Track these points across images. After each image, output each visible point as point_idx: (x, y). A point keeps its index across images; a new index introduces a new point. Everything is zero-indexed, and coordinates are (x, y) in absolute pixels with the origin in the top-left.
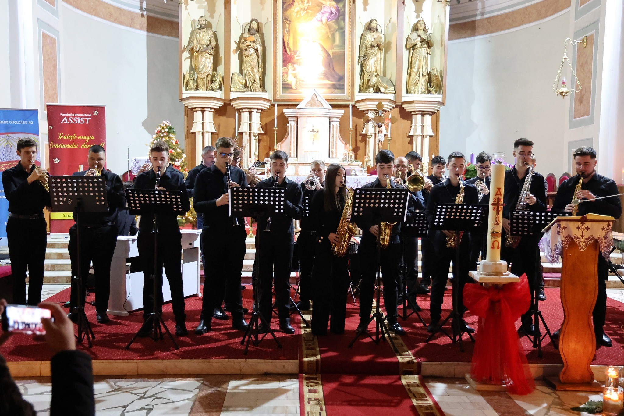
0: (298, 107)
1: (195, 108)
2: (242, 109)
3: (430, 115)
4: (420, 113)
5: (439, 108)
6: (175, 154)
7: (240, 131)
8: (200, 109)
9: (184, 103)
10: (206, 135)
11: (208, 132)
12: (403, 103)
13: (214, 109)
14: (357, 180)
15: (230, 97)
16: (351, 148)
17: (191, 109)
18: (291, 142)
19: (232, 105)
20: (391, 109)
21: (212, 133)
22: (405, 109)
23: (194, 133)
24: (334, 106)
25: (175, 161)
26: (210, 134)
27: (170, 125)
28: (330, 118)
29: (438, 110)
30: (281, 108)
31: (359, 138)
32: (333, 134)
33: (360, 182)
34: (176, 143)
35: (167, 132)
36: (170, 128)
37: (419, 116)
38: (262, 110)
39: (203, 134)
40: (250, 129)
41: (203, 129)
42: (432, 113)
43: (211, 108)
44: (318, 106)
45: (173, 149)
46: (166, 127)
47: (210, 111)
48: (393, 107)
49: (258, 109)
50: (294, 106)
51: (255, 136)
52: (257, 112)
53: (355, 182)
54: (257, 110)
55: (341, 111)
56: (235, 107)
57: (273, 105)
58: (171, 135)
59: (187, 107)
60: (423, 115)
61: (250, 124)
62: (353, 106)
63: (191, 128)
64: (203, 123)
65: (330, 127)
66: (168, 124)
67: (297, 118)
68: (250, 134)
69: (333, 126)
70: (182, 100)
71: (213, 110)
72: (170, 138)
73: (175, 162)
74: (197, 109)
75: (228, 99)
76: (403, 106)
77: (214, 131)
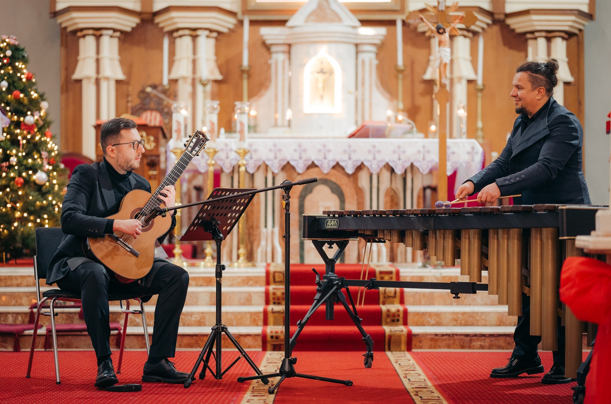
0: (289, 24)
1: (82, 30)
2: (177, 30)
3: (563, 38)
4: (544, 34)
5: (583, 25)
6: (26, 101)
7: (173, 76)
8: (91, 32)
9: (60, 19)
10: (104, 85)
11: (107, 79)
12: (508, 16)
13: (122, 32)
14: (399, 147)
15: (151, 6)
16: (401, 106)
17: (75, 32)
18: (276, 96)
19: (158, 24)
20: (483, 29)
21: (118, 82)
22: (512, 27)
23: (79, 81)
24: (365, 23)
25: (25, 115)
26: (113, 84)
27: (17, 43)
28: (357, 45)
29: (580, 30)
30: (255, 28)
31: (420, 88)
32: (363, 79)
33: (404, 152)
34: (29, 79)
35: (9, 57)
36: (16, 49)
37: (542, 42)
38: (219, 33)
39: (98, 82)
40: (194, 71)
41: (98, 71)
42: (568, 36)
43: (115, 30)
44: (332, 21)
45: (22, 91)
46: (8, 48)
47: (111, 37)
48: (488, 25)
49: (211, 31)
50: (282, 23)
51: (204, 85)
52: (208, 37)
53: (394, 152)
54: (207, 33)
55: (380, 31)
56: (162, 28)
57: (241, 22)
58: (18, 64)
59: (65, 28)
60: (549, 40)
61: (194, 62)
62: (404, 23)
63: (73, 72)
64: (98, 61)
65: (357, 65)
66: (12, 42)
67: (290, 45)
68: (194, 80)
69: (363, 62)
70: (55, 14)
71: (118, 34)
72: (16, 70)
73: (24, 117)
74: (85, 32)
75: (148, 10)
76: (509, 21)
77: (121, 76)
